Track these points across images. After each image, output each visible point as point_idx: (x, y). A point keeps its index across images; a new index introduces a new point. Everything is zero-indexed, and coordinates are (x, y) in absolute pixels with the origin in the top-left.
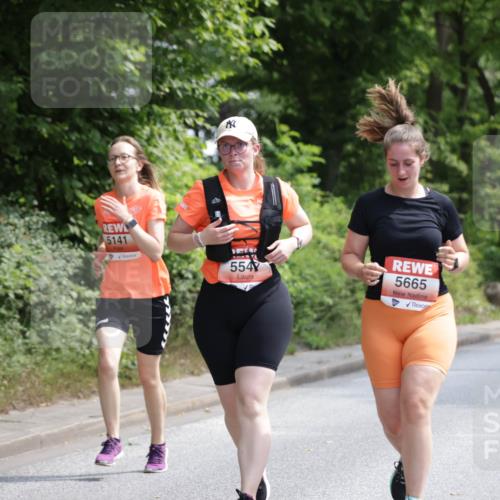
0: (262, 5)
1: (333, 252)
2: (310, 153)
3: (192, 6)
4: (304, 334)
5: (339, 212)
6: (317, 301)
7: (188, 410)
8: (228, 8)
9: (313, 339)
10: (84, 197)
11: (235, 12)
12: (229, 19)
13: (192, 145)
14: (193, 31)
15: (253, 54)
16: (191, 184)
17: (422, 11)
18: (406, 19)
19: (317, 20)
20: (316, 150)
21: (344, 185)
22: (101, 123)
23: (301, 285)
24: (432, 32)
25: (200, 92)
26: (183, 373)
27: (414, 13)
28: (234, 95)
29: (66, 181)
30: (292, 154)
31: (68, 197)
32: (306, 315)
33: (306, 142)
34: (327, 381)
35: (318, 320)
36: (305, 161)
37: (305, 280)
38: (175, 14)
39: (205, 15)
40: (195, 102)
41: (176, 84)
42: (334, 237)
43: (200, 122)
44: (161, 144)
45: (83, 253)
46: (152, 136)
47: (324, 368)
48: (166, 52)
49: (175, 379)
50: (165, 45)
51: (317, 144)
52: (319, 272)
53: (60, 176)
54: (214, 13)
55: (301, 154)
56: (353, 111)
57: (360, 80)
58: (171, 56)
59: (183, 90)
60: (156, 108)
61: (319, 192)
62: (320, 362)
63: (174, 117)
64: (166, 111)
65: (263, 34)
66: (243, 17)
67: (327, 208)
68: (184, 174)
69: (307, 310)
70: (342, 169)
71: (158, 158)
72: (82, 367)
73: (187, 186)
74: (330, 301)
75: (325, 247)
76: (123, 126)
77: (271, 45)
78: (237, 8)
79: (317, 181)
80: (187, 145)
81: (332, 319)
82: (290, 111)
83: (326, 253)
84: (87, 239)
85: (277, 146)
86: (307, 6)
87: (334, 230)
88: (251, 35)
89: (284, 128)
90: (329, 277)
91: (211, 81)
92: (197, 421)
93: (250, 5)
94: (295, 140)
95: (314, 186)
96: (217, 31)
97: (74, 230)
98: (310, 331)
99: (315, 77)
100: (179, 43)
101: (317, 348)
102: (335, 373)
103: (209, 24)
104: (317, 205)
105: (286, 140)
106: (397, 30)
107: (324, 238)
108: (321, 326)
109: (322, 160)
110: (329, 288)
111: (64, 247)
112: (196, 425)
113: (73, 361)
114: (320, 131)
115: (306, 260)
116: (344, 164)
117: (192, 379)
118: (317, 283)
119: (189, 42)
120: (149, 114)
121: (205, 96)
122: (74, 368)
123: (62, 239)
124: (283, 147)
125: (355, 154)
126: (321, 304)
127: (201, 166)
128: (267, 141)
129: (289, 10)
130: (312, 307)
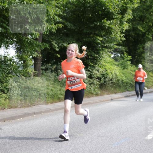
0: (123, 32)
1: (133, 75)
2: (130, 57)
3: (110, 32)
4: (127, 88)
5: (134, 68)
6: (130, 83)
7: (107, 101)
8: (117, 32)
9: (129, 89)
10: (90, 63)
11: (118, 33)
12: (117, 34)
13: (110, 55)
14: (111, 36)
15: (121, 40)
16: (109, 62)
17: (150, 34)
18: (147, 35)
19: (132, 35)
20: (131, 57)
21: (136, 63)
22: (94, 51)
23: (127, 80)
24: (151, 38)
25: (111, 46)
26: (106, 94)
27: (148, 34)
28: (117, 47)
29: (88, 60)
30: (126, 57)
31: (88, 63)
32: (128, 85)
33: (129, 56)
34: (131, 97)
35: (130, 86)
36: (129, 59)
37: (128, 79)
38: (108, 33)
39: (113, 33)
40: (110, 48)
41: (107, 44)
42: (133, 72)
43: (111, 51)
44: (104, 55)
45: (90, 73)
46: (103, 53)
47: (131, 94)
48: (106, 39)
49: (105, 95)
50: (105, 38)
51: (131, 56)
52: (130, 78)
53: (87, 60)
54: (114, 33)
55: (128, 57)
56: (137, 51)
57: (138, 45)
58: (107, 40)
59: (108, 46)
60: (104, 48)
61: (131, 64)
62: (130, 94)
63: (107, 50)
64: (105, 49)
65: (123, 37)
66: (119, 34)
67: (132, 67)
68: (108, 60)
69: (128, 84)
70: (135, 61)
71: (104, 57)
72: (89, 92)
73: (108, 62)
74: (132, 83)
75: (132, 74)
76: (98, 51)
77: (124, 39)
78: (118, 32)
79: (131, 62)
80: (109, 55)
81: (132, 86)
82: (126, 50)
83: (132, 75)
84: (91, 71)
85: (124, 56)
86: (130, 32)
87: (133, 71)
88: (120, 37)
89: (125, 53)
90: (132, 79)
91: (113, 44)
92: (108, 102)
93: (121, 31)
94: (127, 55)
95: (130, 63)
96: (115, 36)
97: (89, 69)
98: (128, 88)
99: (131, 44)
100: (108, 37)
101: (130, 91)
102: (133, 95)
103: (113, 35)
104: (130, 66)
105: (126, 55)
106: (145, 37)
107: (131, 72)
108: (130, 87)
109: (132, 59)
110: (132, 81)
111: (87, 72)
112: (108, 103)
113: (88, 91)
114: (131, 54)
115: (128, 76)
116: (135, 59)
117: (107, 95)
118: (130, 80)
119: (110, 38)
120: (102, 50)
121: (112, 47)
122: (88, 92)
123: (87, 70)
124: (125, 56)
125: (137, 58)
126: (130, 84)
127: (111, 59)
128: (122, 55)
129: (127, 33)
130: (129, 84)
